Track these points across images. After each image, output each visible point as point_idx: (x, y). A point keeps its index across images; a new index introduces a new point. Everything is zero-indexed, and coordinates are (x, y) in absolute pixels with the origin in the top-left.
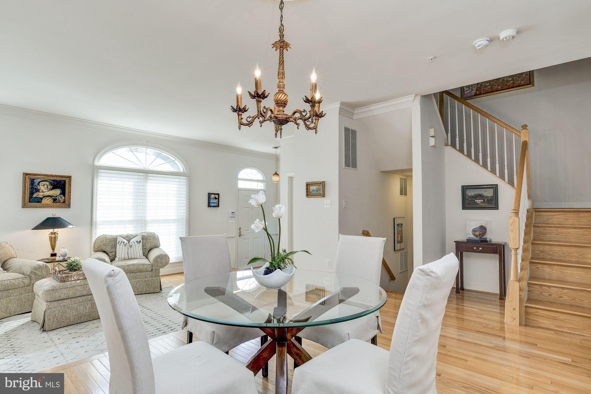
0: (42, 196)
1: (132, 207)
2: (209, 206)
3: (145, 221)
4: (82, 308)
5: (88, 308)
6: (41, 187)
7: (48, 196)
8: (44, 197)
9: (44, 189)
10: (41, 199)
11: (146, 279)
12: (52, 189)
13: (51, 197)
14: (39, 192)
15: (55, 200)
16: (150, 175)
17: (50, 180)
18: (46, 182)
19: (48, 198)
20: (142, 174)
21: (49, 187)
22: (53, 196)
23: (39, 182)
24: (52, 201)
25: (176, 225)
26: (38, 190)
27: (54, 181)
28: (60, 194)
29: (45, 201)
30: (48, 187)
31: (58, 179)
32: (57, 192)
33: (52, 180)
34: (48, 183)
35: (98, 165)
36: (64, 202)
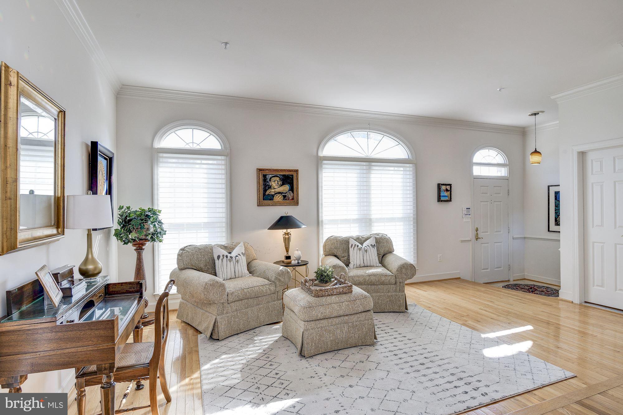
0: (273, 193)
1: (357, 203)
2: (439, 200)
3: (370, 220)
4: (339, 331)
5: (344, 332)
6: (272, 183)
7: (279, 193)
8: (275, 194)
9: (276, 186)
10: (273, 196)
11: (390, 294)
12: (282, 185)
13: (282, 194)
14: (271, 188)
15: (284, 197)
16: (373, 164)
17: (280, 175)
18: (276, 178)
19: (279, 195)
20: (365, 163)
21: (279, 183)
22: (283, 192)
23: (270, 179)
24: (283, 198)
25: (402, 224)
26: (270, 187)
27: (283, 175)
28: (289, 191)
29: (278, 198)
30: (278, 183)
31: (287, 173)
32: (286, 188)
33: (281, 175)
34: (278, 178)
35: (322, 156)
36: (293, 199)
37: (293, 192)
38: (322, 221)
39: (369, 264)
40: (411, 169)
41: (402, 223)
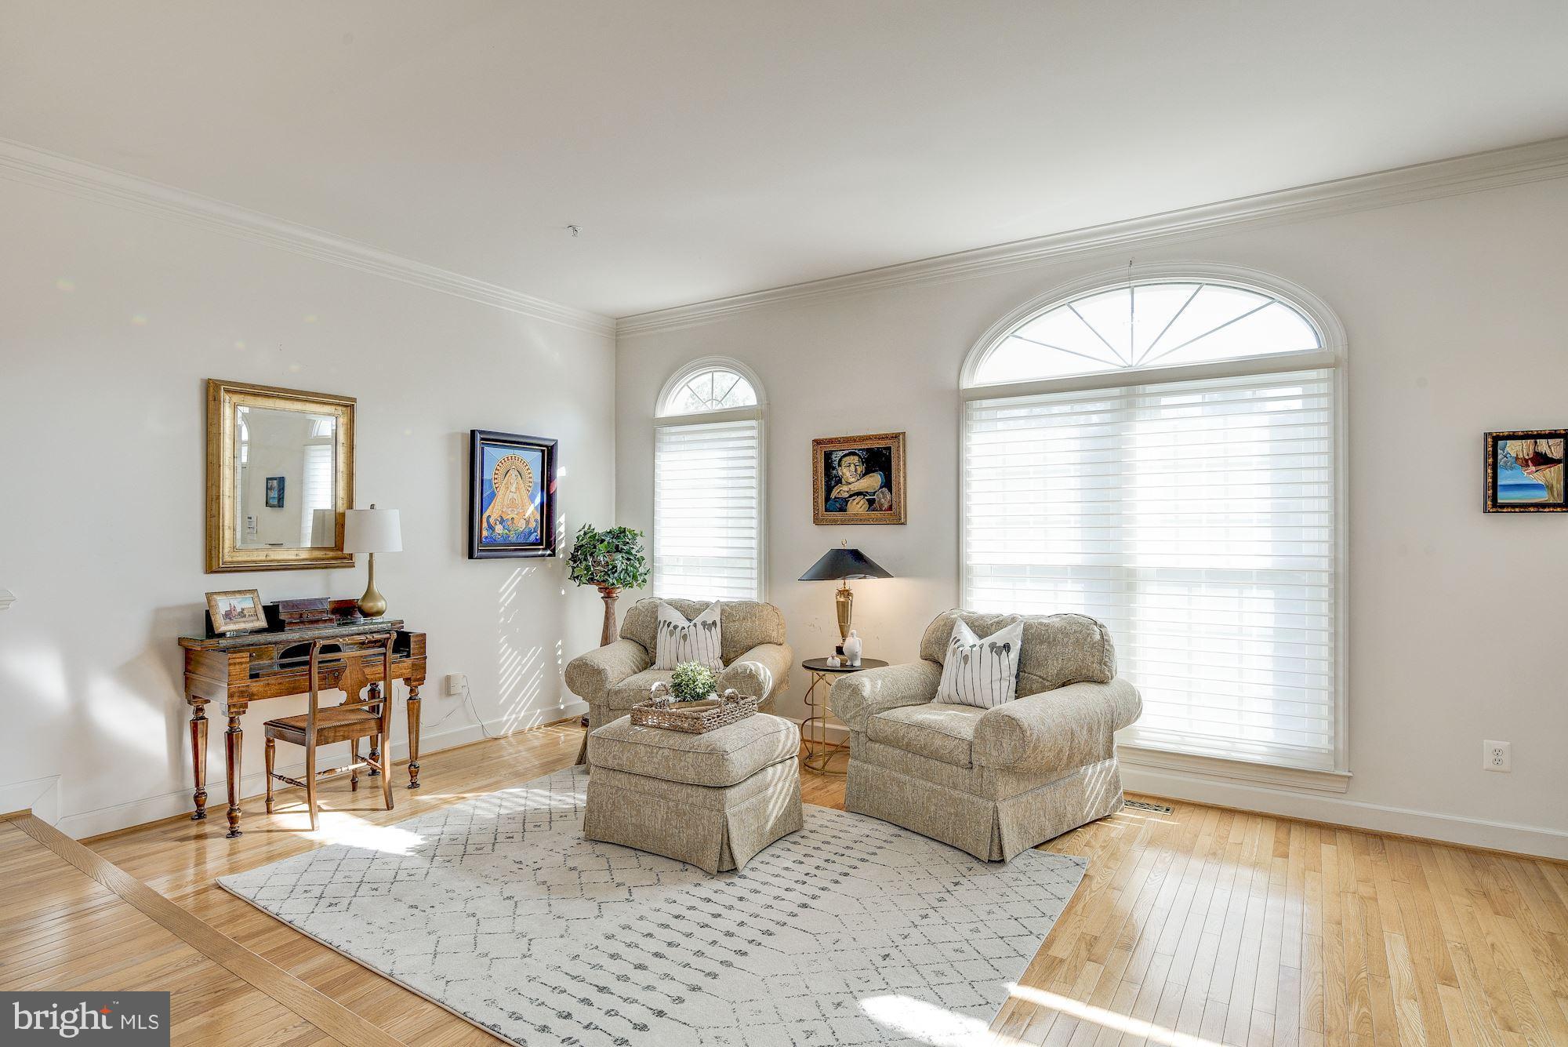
0: (846, 495)
2: (1491, 504)
3: (1131, 573)
6: (844, 471)
7: (858, 494)
8: (851, 496)
9: (851, 475)
10: (846, 501)
12: (864, 475)
13: (865, 495)
14: (841, 483)
15: (871, 502)
16: (1150, 388)
17: (859, 450)
18: (852, 457)
19: (858, 499)
20: (1116, 391)
21: (859, 469)
22: (867, 492)
23: (840, 460)
24: (867, 505)
25: (1273, 596)
26: (839, 481)
27: (868, 450)
28: (881, 487)
29: (857, 506)
30: (856, 470)
31: (876, 445)
32: (875, 480)
33: (863, 450)
34: (856, 458)
35: (971, 386)
36: (890, 508)
37: (890, 490)
38: (969, 569)
39: (971, 700)
40: (1323, 388)
41: (1270, 593)
